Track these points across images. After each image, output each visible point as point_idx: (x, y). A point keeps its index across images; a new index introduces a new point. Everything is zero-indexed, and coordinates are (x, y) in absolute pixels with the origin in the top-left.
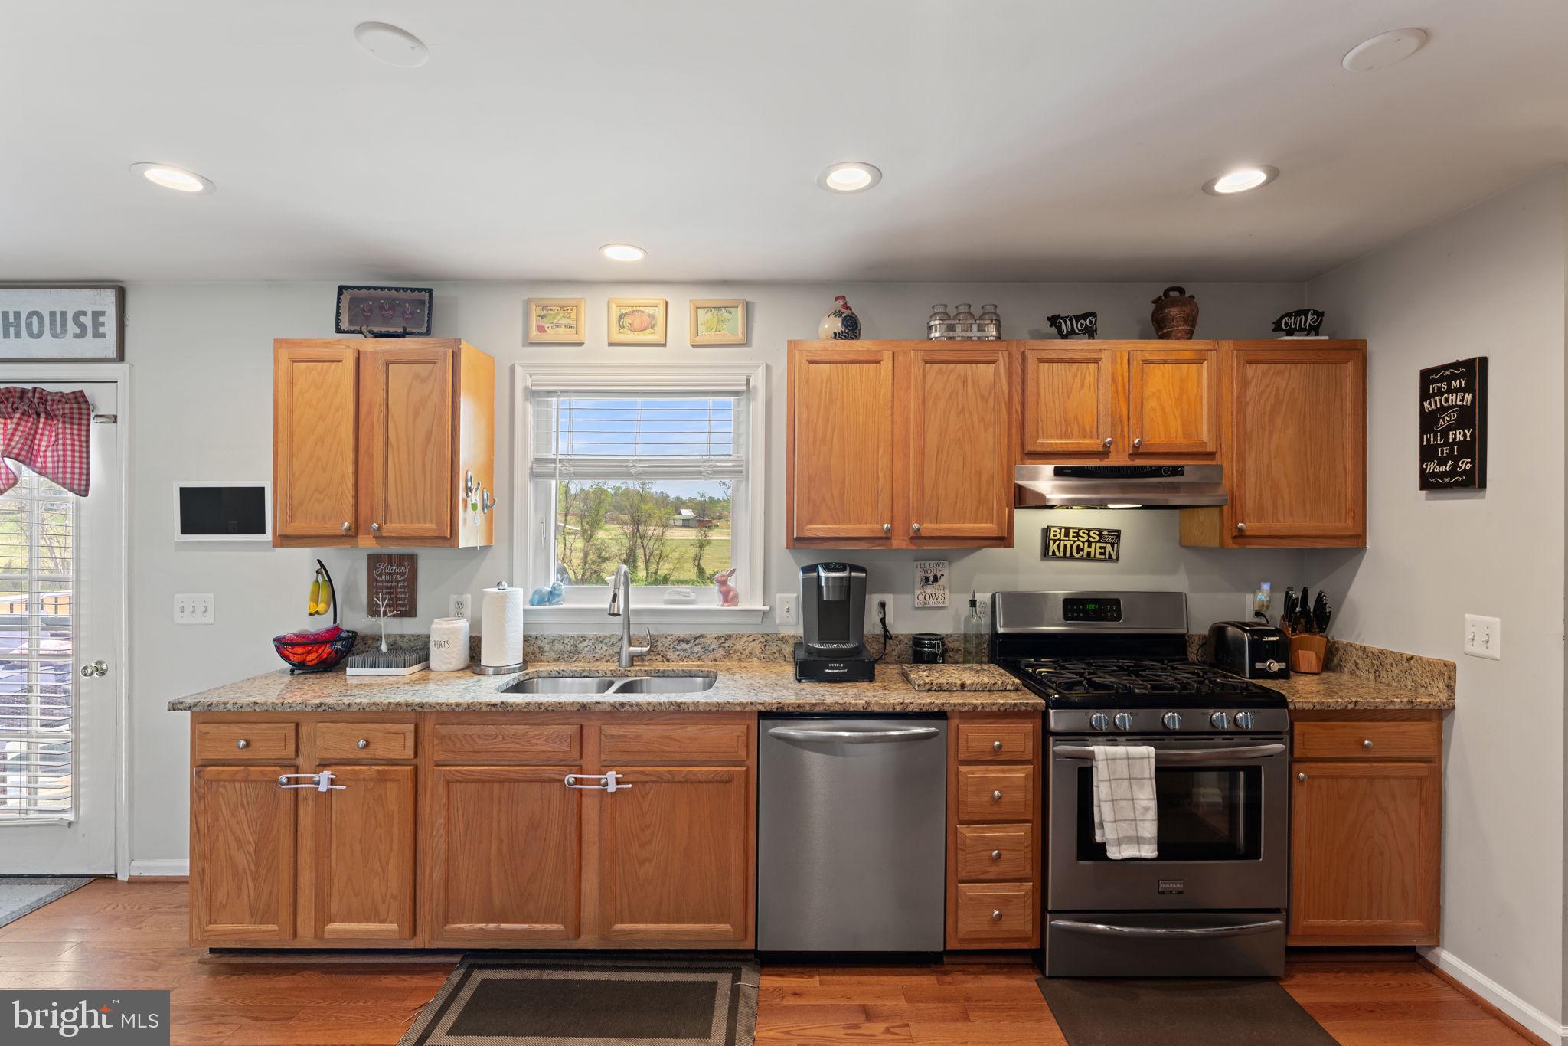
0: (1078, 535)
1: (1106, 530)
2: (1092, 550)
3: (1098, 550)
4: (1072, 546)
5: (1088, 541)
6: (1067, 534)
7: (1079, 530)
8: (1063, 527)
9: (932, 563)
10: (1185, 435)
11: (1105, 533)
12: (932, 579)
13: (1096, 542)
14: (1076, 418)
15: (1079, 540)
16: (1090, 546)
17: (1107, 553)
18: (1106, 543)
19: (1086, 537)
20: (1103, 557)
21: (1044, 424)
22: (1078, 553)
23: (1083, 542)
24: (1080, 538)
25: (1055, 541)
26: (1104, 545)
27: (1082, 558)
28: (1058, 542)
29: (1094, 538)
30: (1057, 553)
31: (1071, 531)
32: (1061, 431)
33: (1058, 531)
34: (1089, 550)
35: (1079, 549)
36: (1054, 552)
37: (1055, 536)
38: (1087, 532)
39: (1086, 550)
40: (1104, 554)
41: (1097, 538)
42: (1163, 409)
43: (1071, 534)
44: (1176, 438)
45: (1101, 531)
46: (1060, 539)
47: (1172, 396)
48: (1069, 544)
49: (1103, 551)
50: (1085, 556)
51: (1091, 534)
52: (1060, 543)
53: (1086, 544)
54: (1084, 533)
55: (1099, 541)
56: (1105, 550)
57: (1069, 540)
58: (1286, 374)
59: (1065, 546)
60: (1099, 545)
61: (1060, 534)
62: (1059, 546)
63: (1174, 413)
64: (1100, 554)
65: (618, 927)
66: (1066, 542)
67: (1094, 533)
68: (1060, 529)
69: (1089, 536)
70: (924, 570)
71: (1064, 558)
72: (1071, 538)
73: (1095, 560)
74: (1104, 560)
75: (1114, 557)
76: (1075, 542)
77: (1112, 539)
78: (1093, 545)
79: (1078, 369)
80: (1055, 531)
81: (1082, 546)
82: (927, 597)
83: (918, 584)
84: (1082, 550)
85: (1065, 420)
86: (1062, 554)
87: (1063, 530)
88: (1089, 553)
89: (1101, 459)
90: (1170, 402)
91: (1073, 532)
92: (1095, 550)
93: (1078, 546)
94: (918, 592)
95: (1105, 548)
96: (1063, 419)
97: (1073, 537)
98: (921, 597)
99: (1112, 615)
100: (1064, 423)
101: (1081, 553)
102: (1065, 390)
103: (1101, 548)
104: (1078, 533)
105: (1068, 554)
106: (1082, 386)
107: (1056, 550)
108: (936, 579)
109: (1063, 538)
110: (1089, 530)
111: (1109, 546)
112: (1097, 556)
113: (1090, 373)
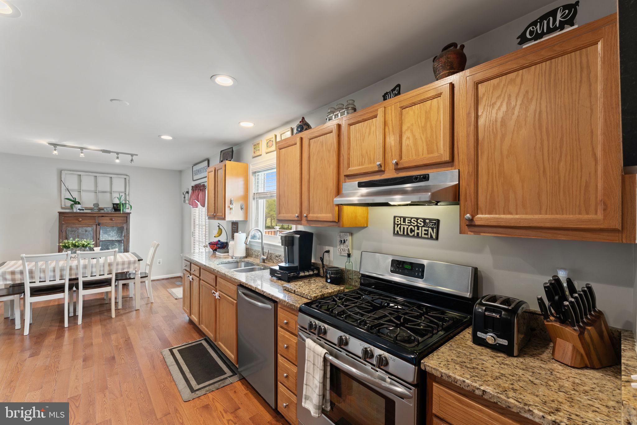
0: (411, 222)
1: (428, 219)
2: (420, 231)
3: (424, 232)
4: (407, 228)
5: (417, 225)
6: (404, 221)
7: (411, 219)
8: (402, 217)
9: (343, 233)
10: (430, 151)
11: (427, 221)
12: (343, 241)
13: (422, 227)
14: (367, 153)
15: (411, 225)
16: (418, 229)
17: (429, 234)
18: (428, 227)
19: (416, 224)
20: (426, 236)
21: (352, 159)
22: (411, 233)
23: (414, 226)
24: (412, 224)
25: (398, 225)
26: (427, 229)
27: (414, 236)
28: (399, 226)
29: (420, 224)
30: (399, 232)
31: (407, 219)
32: (360, 161)
33: (399, 219)
34: (418, 231)
35: (412, 231)
36: (397, 231)
37: (398, 222)
38: (416, 220)
39: (416, 231)
40: (427, 234)
41: (423, 224)
42: (414, 136)
43: (407, 221)
44: (423, 155)
45: (424, 220)
46: (400, 224)
47: (420, 126)
48: (406, 227)
49: (426, 232)
50: (416, 235)
51: (419, 221)
52: (401, 226)
53: (416, 227)
54: (414, 220)
55: (423, 226)
56: (428, 232)
57: (405, 225)
58: (518, 80)
59: (404, 228)
60: (424, 228)
61: (400, 221)
62: (400, 228)
63: (421, 138)
64: (425, 234)
65: (220, 343)
66: (404, 226)
67: (421, 221)
68: (401, 217)
69: (418, 223)
70: (340, 237)
71: (403, 235)
72: (407, 224)
73: (421, 237)
74: (428, 238)
75: (434, 237)
76: (409, 226)
77: (432, 225)
78: (420, 228)
79: (367, 124)
80: (398, 219)
81: (413, 229)
82: (342, 250)
83: (338, 243)
84: (414, 231)
85: (362, 155)
86: (402, 233)
87: (402, 219)
88: (418, 233)
89: (381, 175)
90: (419, 130)
91: (408, 220)
92: (422, 231)
93: (411, 229)
94: (338, 247)
95: (427, 231)
96: (361, 155)
97: (408, 223)
98: (339, 250)
99: (418, 274)
100: (361, 157)
101: (413, 233)
102: (362, 138)
103: (425, 230)
104: (410, 220)
105: (405, 233)
106: (369, 134)
107: (399, 230)
108: (344, 242)
109: (402, 223)
110: (417, 219)
111: (430, 230)
112: (423, 236)
113: (373, 125)
